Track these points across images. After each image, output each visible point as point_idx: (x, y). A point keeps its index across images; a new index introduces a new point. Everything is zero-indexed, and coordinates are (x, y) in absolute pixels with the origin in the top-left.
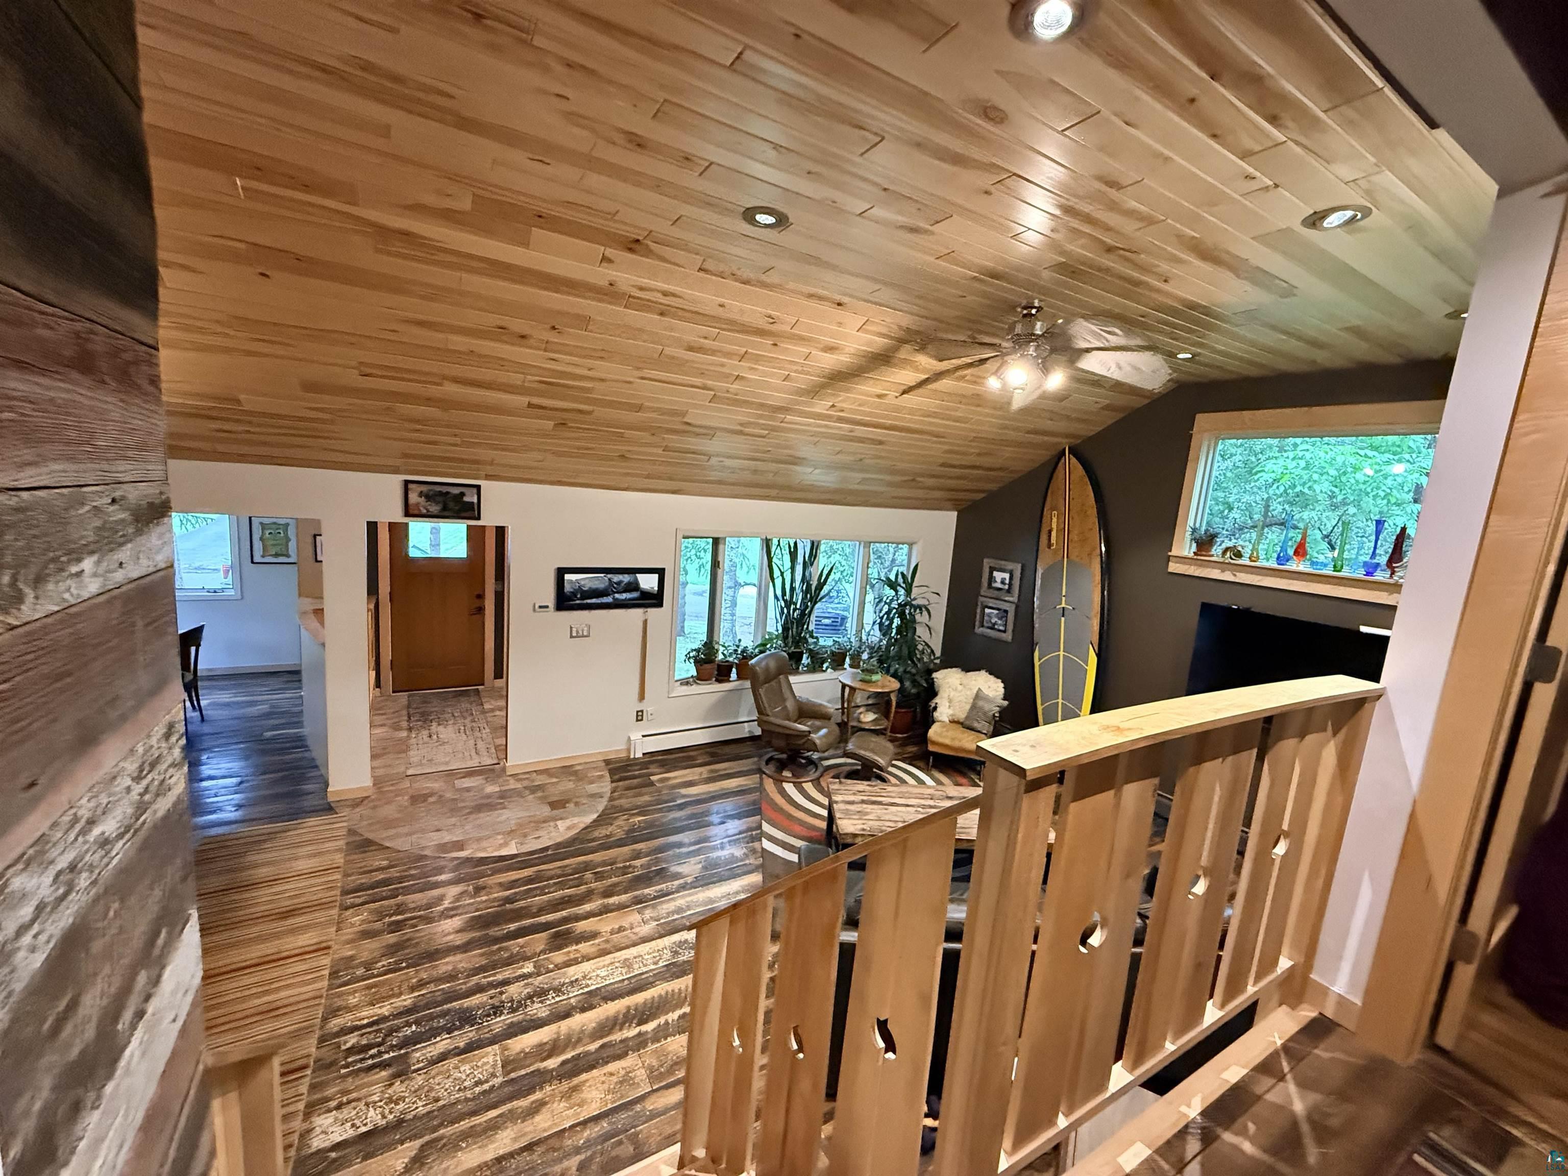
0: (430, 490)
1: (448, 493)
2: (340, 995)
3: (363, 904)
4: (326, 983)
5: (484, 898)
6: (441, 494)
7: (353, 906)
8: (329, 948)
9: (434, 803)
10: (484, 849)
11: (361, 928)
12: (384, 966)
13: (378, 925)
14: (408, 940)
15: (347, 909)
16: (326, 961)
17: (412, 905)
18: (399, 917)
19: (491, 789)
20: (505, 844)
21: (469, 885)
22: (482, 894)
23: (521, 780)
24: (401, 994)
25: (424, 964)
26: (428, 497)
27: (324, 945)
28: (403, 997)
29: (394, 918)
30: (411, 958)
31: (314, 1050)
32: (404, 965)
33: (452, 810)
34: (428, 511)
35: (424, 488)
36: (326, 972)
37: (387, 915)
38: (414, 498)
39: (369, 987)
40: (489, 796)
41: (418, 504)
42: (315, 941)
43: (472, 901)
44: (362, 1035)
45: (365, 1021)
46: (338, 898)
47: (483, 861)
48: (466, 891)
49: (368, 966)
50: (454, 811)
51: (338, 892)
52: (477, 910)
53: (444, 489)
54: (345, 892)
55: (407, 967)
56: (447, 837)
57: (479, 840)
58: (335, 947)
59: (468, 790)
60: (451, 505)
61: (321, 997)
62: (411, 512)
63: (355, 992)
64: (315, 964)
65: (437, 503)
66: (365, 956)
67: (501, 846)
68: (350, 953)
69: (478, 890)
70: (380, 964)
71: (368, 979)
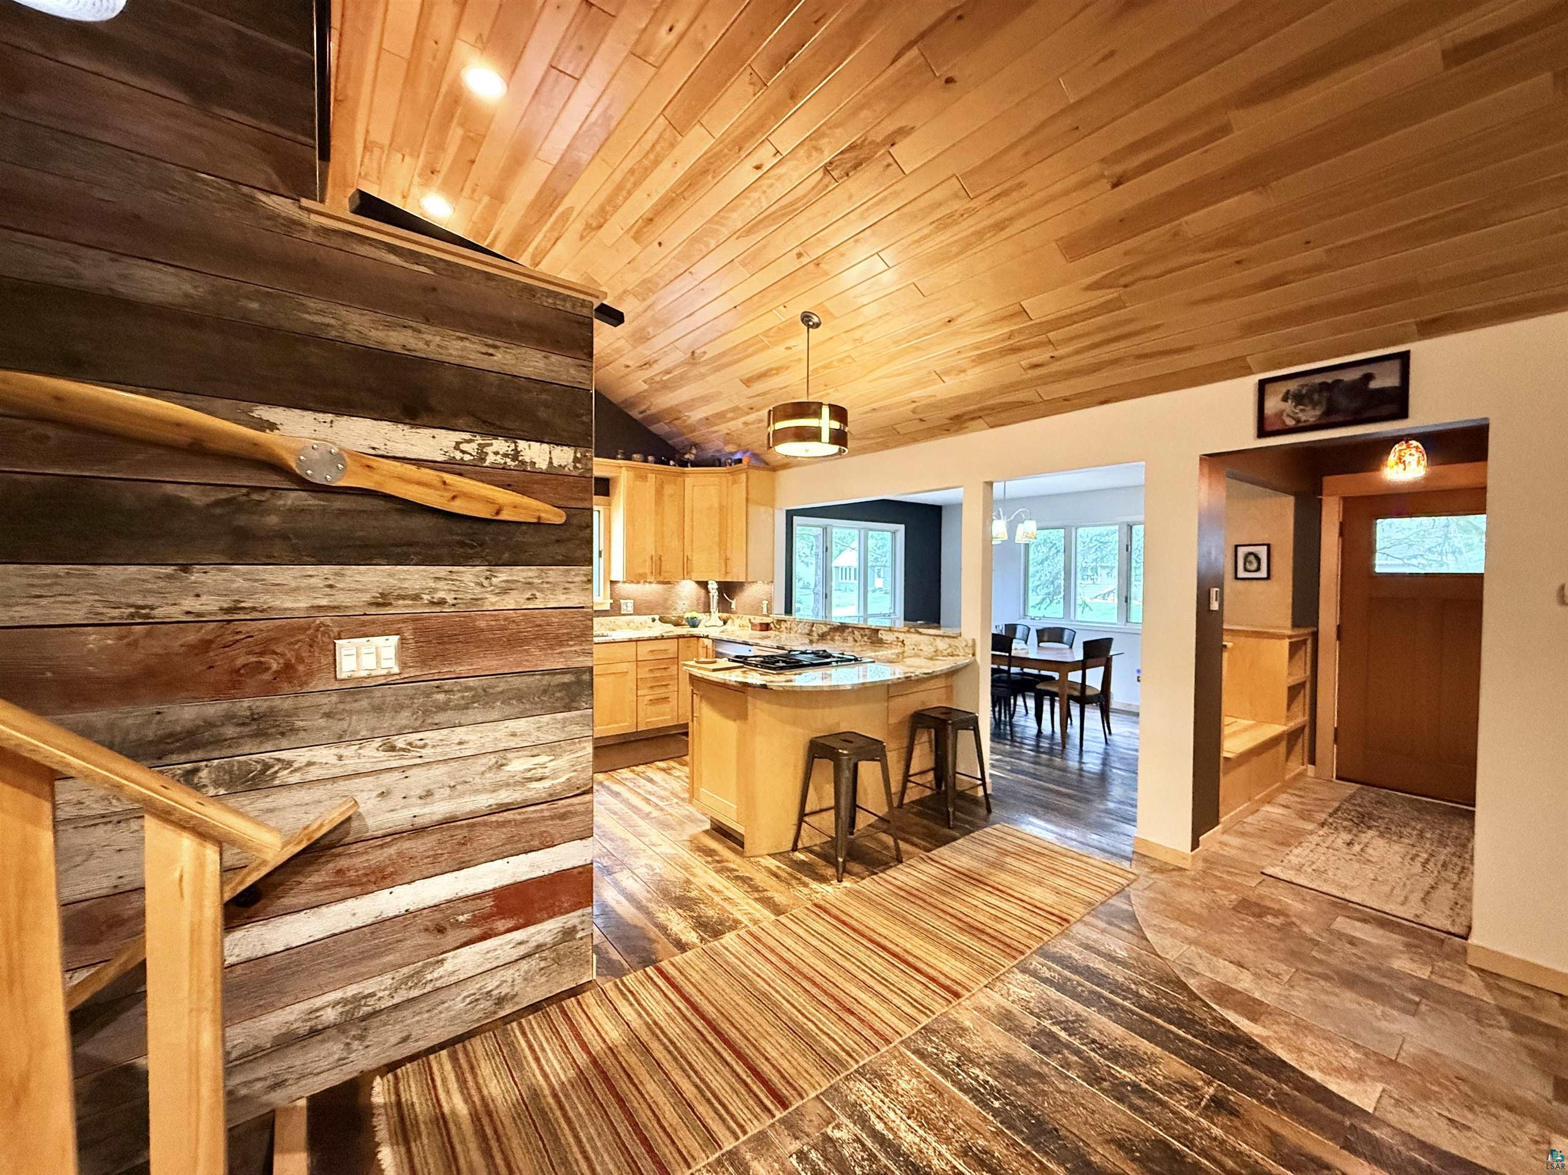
0: (1302, 386)
1: (1338, 382)
2: (903, 1062)
3: (1045, 981)
4: (909, 1032)
5: (1217, 1131)
6: (1324, 386)
7: (1034, 974)
8: (957, 995)
9: (1270, 926)
10: (1292, 1048)
11: (1008, 1005)
12: (976, 1079)
13: (1030, 1022)
14: (1041, 1077)
15: (1024, 971)
16: (939, 1008)
17: (1094, 1034)
18: (1063, 1035)
19: (1402, 964)
20: (1358, 1076)
21: (1209, 1084)
22: (1218, 1119)
23: (1503, 990)
24: (948, 1140)
25: (1019, 1132)
26: (1299, 398)
27: (956, 987)
28: (943, 1149)
29: (1055, 1029)
30: (1011, 1104)
31: (813, 1095)
32: (997, 1104)
33: (1293, 953)
34: (1298, 421)
35: (1293, 386)
36: (925, 1021)
37: (1051, 1018)
38: (1273, 404)
39: (933, 1087)
40: (1392, 974)
41: (1280, 414)
42: (959, 977)
43: (1188, 1113)
44: (858, 1140)
45: (880, 1126)
46: (1028, 952)
47: (1277, 1066)
48: (1195, 1089)
49: (966, 1058)
50: (1294, 956)
51: (1036, 946)
52: (1184, 1138)
53: (1329, 378)
54: (1043, 953)
55: (996, 1113)
56: (1245, 983)
57: (1300, 1026)
58: (964, 1002)
59: (1353, 941)
60: (1343, 402)
61: (888, 1042)
62: (1269, 428)
63: (919, 1075)
64: (927, 1001)
65: (1314, 405)
66: (975, 1044)
67: (1340, 1071)
68: (967, 1023)
69: (1219, 1105)
70: (977, 1071)
71: (946, 1075)
